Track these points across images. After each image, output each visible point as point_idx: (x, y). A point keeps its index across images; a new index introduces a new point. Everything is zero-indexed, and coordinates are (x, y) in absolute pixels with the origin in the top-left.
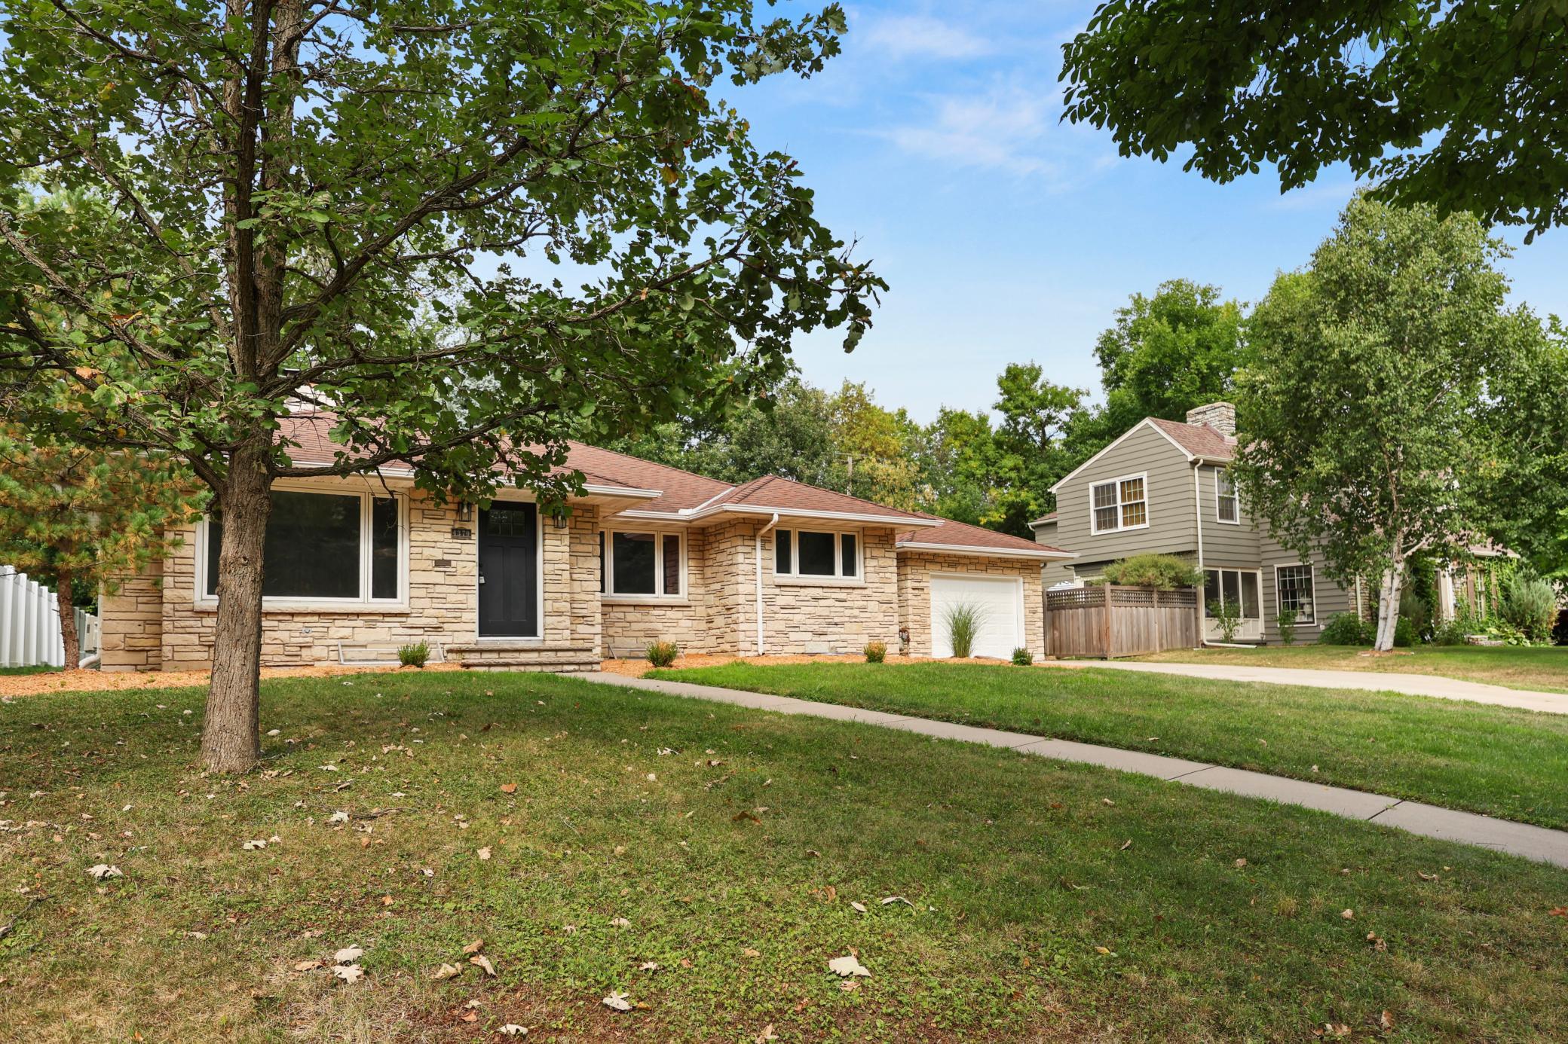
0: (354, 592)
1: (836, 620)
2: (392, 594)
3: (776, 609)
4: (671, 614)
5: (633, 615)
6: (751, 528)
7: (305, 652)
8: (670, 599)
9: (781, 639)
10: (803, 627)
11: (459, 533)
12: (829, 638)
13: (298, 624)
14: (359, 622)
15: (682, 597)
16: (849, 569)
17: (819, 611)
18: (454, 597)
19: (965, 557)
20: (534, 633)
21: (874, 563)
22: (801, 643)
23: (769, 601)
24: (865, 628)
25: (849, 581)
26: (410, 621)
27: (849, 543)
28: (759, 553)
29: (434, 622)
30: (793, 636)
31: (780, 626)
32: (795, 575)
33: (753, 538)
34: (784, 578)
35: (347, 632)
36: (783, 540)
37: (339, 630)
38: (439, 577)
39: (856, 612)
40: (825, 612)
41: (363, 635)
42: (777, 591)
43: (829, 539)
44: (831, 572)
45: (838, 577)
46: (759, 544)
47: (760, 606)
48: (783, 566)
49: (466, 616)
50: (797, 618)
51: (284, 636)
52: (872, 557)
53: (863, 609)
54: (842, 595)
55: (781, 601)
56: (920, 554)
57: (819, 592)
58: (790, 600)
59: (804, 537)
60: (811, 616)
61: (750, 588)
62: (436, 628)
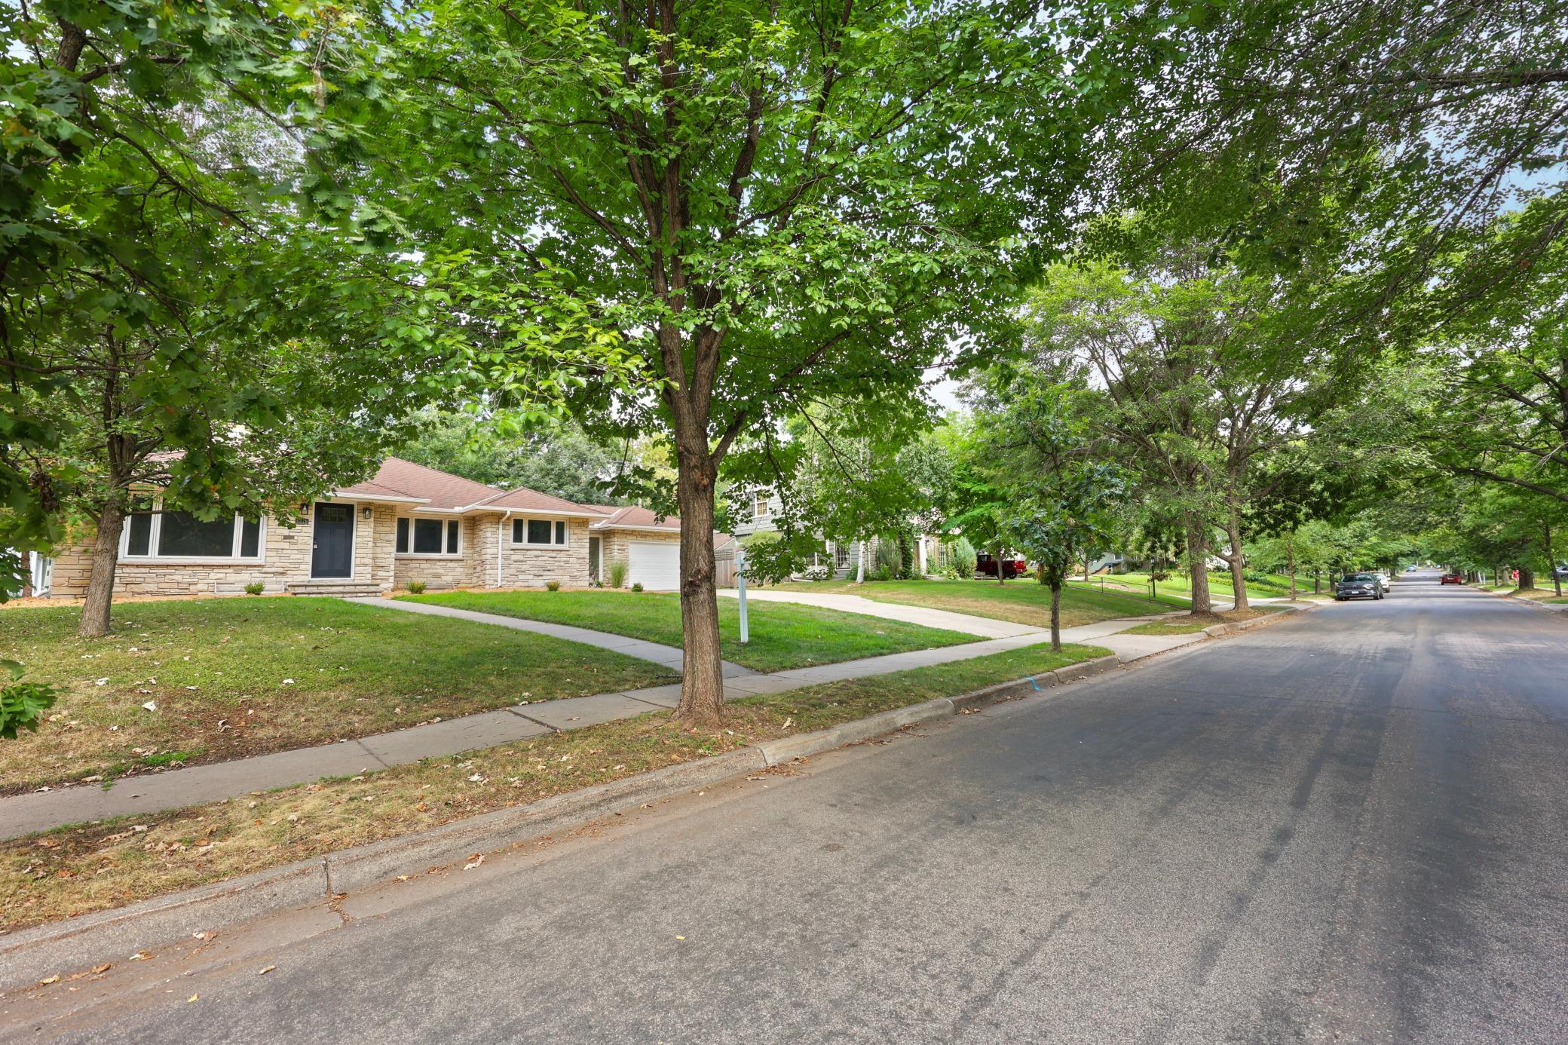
0: (228, 553)
1: (549, 568)
2: (255, 554)
3: (511, 562)
4: (450, 564)
5: (424, 565)
6: (497, 518)
7: (192, 587)
8: (452, 556)
9: (513, 578)
10: (528, 572)
11: (302, 522)
12: (541, 577)
13: (189, 571)
14: (231, 570)
15: (459, 554)
16: (560, 540)
17: (539, 563)
18: (295, 556)
20: (349, 575)
21: (575, 537)
22: (527, 581)
23: (506, 558)
24: (568, 572)
25: (559, 546)
26: (265, 569)
27: (560, 526)
28: (501, 531)
29: (281, 570)
30: (521, 577)
31: (513, 571)
32: (525, 543)
33: (498, 523)
34: (518, 545)
35: (222, 576)
36: (518, 524)
37: (215, 575)
38: (286, 545)
39: (562, 563)
40: (542, 564)
41: (230, 577)
42: (512, 552)
43: (549, 523)
44: (549, 541)
45: (553, 544)
46: (501, 527)
47: (500, 561)
48: (518, 538)
49: (302, 567)
50: (524, 567)
51: (178, 578)
52: (574, 534)
53: (567, 562)
54: (554, 554)
55: (514, 557)
57: (539, 553)
58: (520, 557)
59: (531, 523)
60: (533, 566)
61: (494, 551)
62: (282, 574)
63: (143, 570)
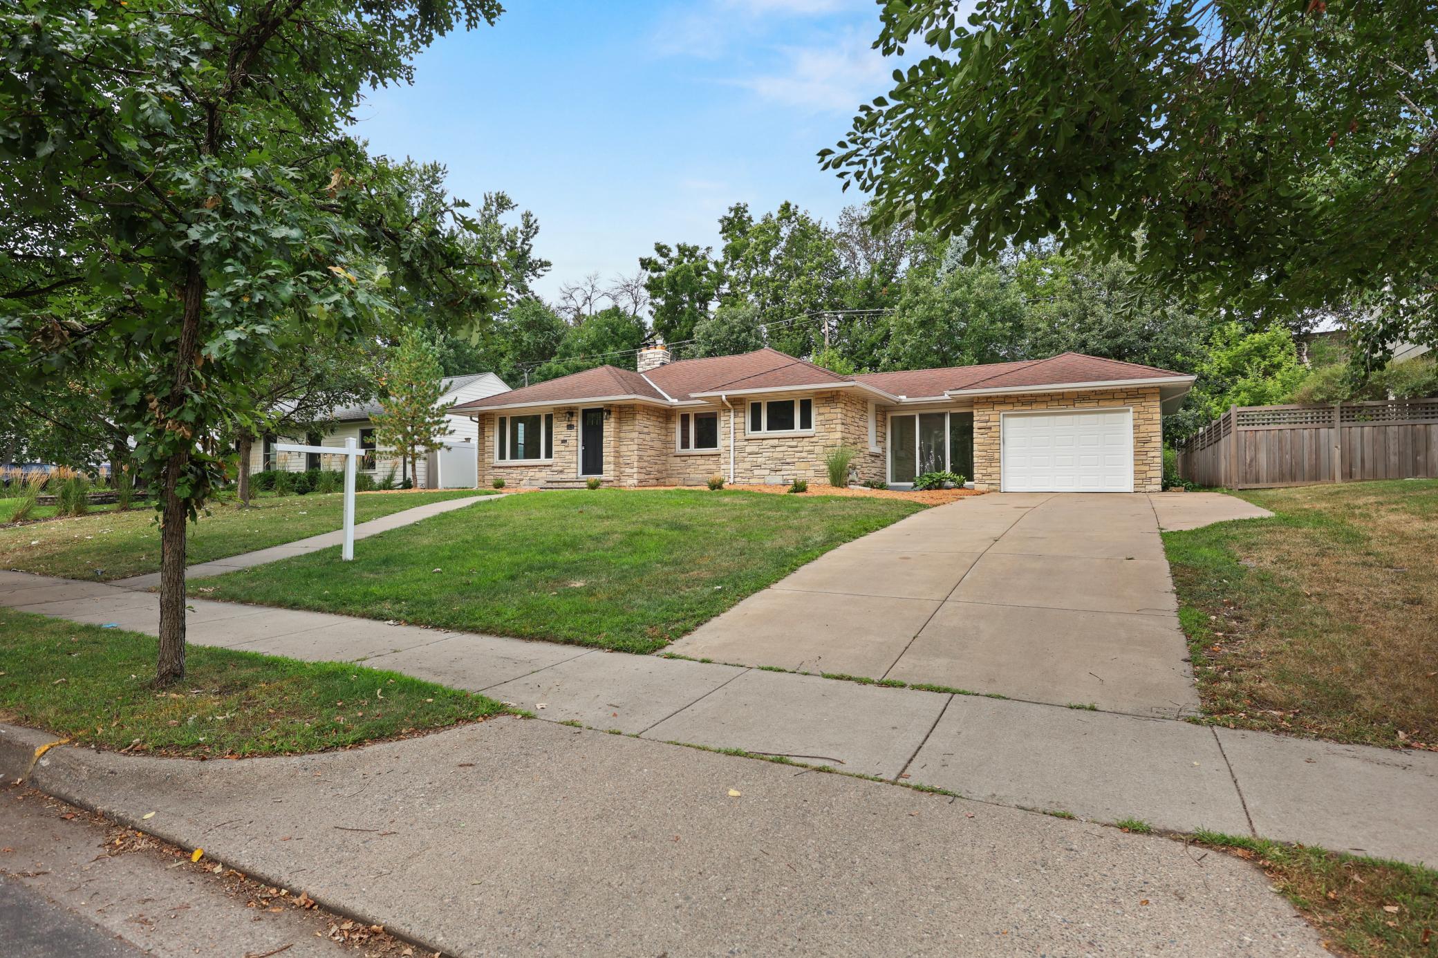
0: (538, 456)
1: (788, 461)
2: (551, 456)
3: (745, 455)
4: (716, 459)
5: (700, 461)
7: (522, 483)
9: (749, 474)
10: (763, 466)
11: (570, 427)
12: (782, 473)
13: (519, 471)
14: (538, 470)
16: (806, 423)
17: (776, 455)
18: (568, 457)
19: (1044, 395)
20: (601, 473)
21: (821, 418)
22: (763, 477)
23: (740, 450)
24: (813, 466)
25: (806, 432)
26: (554, 468)
27: (806, 407)
28: (736, 419)
29: (560, 468)
30: (756, 472)
31: (747, 465)
32: (764, 431)
33: (735, 411)
34: (756, 434)
35: (533, 474)
36: (756, 409)
37: (531, 473)
38: (563, 448)
39: (804, 454)
40: (780, 455)
41: (538, 475)
42: (746, 443)
43: (792, 402)
44: (791, 427)
45: (797, 430)
46: (732, 414)
47: (731, 453)
48: (756, 426)
49: (578, 465)
50: (760, 460)
51: (514, 475)
52: (820, 414)
53: (811, 452)
54: (794, 443)
55: (748, 449)
56: (988, 398)
57: (776, 441)
58: (755, 449)
59: (771, 406)
60: (769, 458)
61: (726, 443)
62: (561, 472)
63: (502, 470)
